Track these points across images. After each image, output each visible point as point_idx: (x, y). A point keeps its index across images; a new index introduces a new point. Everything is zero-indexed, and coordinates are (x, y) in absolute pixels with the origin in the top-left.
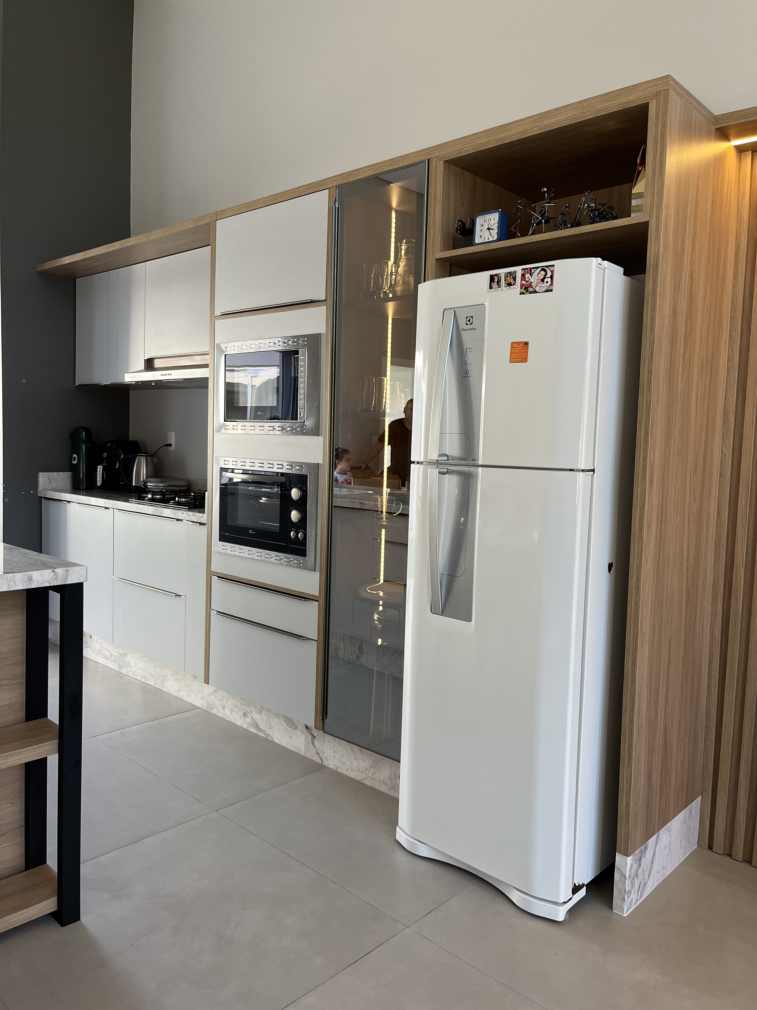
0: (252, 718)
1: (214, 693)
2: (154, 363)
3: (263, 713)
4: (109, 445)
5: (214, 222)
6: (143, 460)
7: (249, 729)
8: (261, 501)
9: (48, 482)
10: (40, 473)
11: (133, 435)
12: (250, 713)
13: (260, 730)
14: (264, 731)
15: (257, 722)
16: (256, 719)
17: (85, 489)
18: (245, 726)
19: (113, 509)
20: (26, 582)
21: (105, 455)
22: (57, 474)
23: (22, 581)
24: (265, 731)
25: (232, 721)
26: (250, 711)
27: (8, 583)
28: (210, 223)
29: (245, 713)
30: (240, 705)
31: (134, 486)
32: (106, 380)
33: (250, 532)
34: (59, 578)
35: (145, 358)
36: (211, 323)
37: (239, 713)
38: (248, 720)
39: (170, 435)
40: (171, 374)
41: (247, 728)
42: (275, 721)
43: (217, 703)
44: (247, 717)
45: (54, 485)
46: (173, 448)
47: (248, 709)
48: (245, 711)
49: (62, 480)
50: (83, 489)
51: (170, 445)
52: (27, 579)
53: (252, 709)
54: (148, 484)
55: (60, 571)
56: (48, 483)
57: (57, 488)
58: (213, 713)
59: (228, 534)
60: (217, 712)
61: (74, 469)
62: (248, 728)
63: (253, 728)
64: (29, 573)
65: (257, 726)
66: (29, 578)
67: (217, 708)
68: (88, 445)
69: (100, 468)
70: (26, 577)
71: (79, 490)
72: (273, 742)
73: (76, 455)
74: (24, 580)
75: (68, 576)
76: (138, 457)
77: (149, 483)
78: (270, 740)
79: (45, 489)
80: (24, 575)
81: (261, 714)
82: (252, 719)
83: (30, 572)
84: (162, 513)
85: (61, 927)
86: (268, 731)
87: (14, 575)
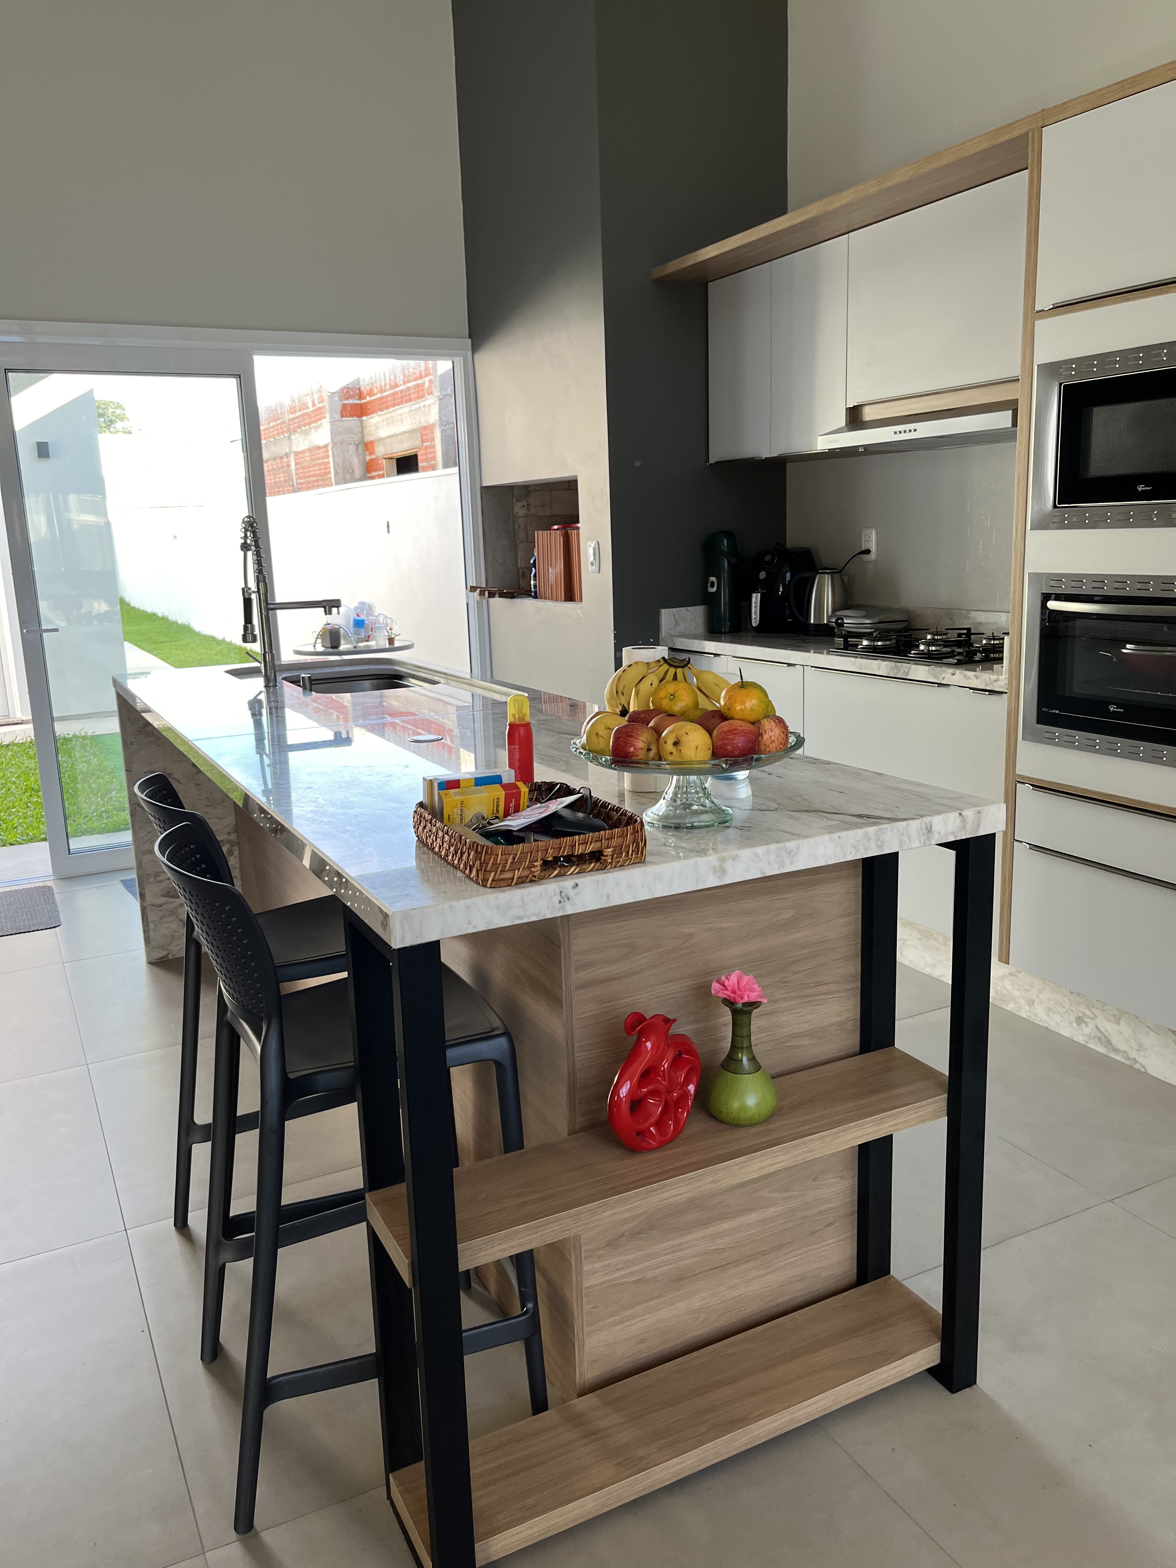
0: (1097, 1027)
1: (1011, 977)
2: (862, 415)
3: (1121, 1022)
4: (768, 558)
5: (1036, 133)
6: (827, 579)
7: (1088, 1046)
8: (1124, 651)
9: (674, 622)
10: (663, 610)
11: (795, 537)
12: (1091, 1018)
13: (1116, 1050)
14: (1124, 1052)
15: (1108, 1036)
16: (1106, 1031)
17: (729, 633)
18: (1080, 1039)
19: (803, 666)
20: (923, 835)
21: (762, 575)
22: (686, 609)
23: (919, 833)
24: (1128, 1054)
25: (1050, 1028)
26: (1092, 1016)
27: (900, 839)
28: (1028, 134)
29: (1080, 1017)
30: (1068, 1002)
31: (812, 624)
32: (767, 451)
33: (1112, 709)
34: (968, 826)
35: (849, 406)
36: (1025, 327)
37: (1066, 1016)
38: (1087, 1031)
39: (866, 535)
40: (915, 430)
41: (1083, 1043)
42: (1150, 1039)
43: (1017, 993)
44: (1084, 1025)
45: (681, 628)
46: (873, 556)
47: (1088, 1012)
48: (1080, 1015)
49: (693, 618)
50: (725, 633)
51: (868, 552)
52: (925, 830)
53: (1096, 1012)
54: (845, 621)
55: (969, 813)
56: (673, 625)
57: (686, 632)
58: (1008, 1009)
59: (1057, 712)
60: (1016, 1009)
61: (709, 601)
62: (1086, 1042)
63: (1099, 1044)
64: (927, 820)
65: (1108, 1043)
66: (928, 829)
67: (1016, 1003)
68: (734, 560)
69: (756, 598)
70: (924, 827)
71: (719, 635)
72: (1146, 1073)
73: (715, 578)
74: (921, 833)
75: (980, 823)
76: (818, 576)
77: (847, 619)
78: (1139, 1070)
79: (670, 635)
80: (921, 824)
81: (1119, 1023)
82: (1095, 1029)
83: (930, 818)
84: (907, 674)
85: (946, 1393)
86: (1133, 1054)
87: (908, 824)
